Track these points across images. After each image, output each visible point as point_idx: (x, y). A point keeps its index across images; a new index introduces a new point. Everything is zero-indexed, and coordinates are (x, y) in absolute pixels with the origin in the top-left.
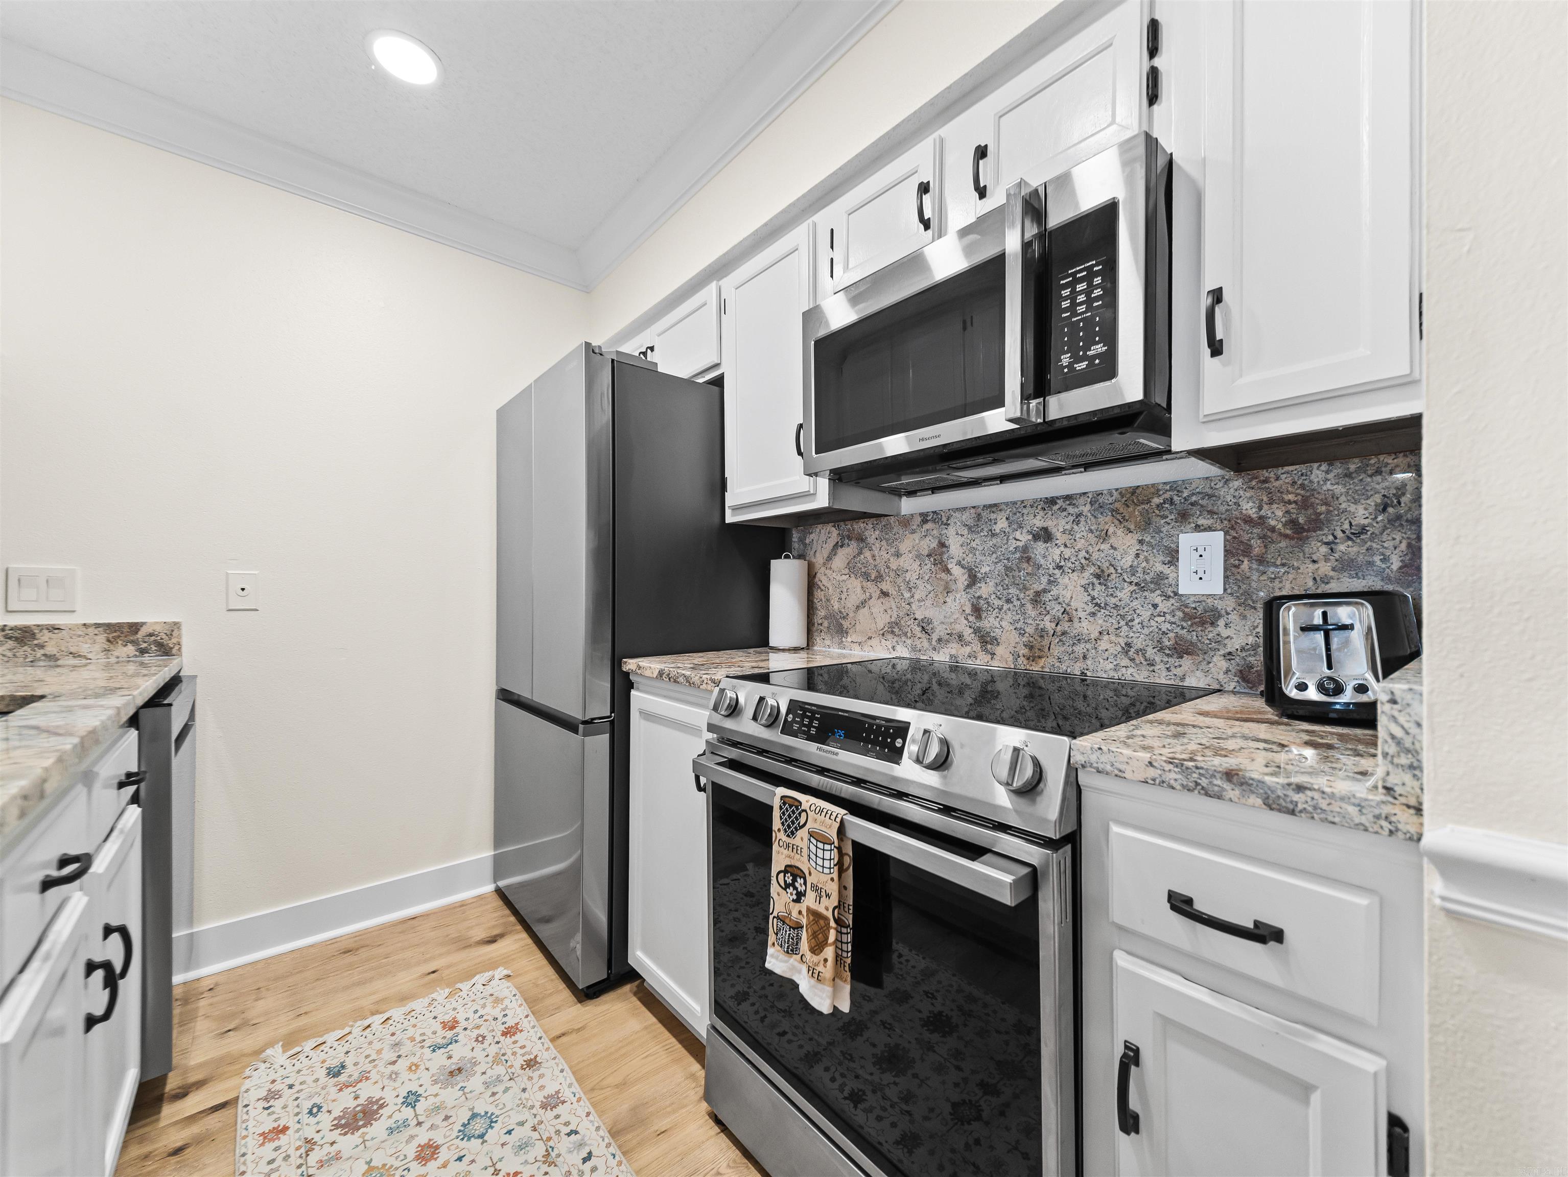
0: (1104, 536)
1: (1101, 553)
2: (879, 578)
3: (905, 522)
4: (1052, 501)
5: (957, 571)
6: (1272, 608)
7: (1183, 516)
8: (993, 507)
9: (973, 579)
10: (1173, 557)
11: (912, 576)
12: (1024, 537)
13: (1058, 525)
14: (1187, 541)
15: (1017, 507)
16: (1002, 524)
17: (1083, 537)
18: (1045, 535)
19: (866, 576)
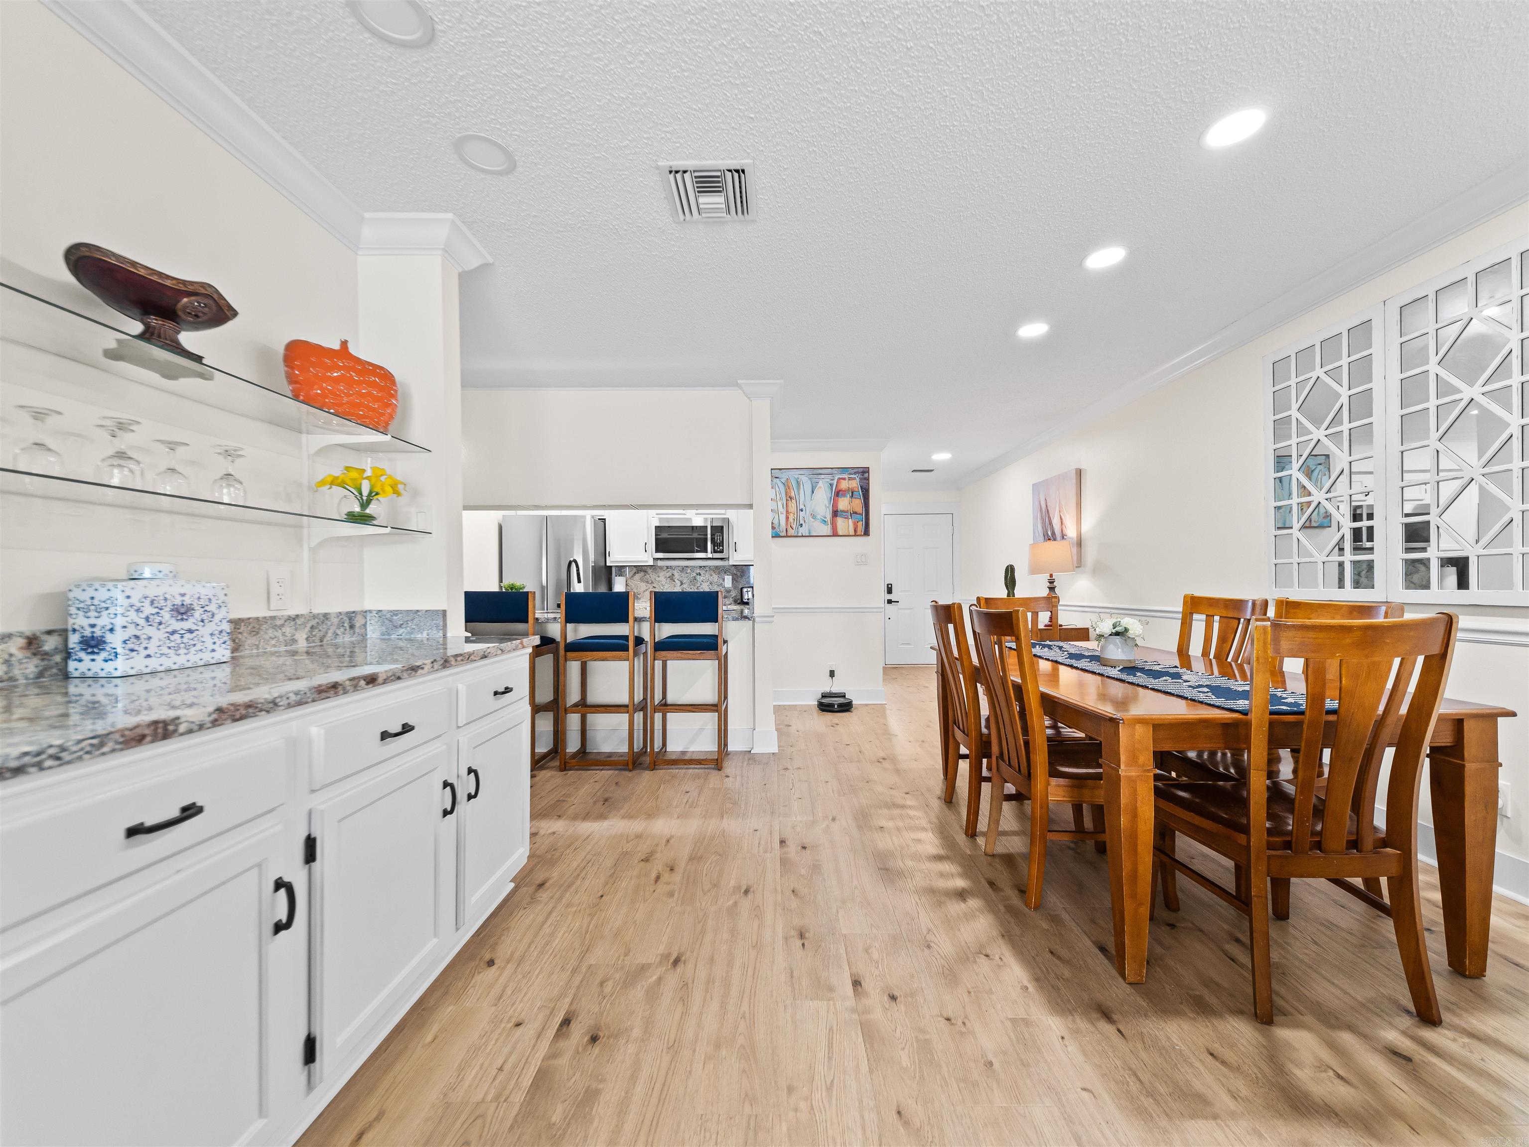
0: (711, 575)
1: (711, 579)
2: (652, 583)
3: (661, 568)
4: (701, 567)
5: (677, 581)
6: (742, 589)
7: (725, 573)
8: (687, 567)
9: (682, 584)
10: (724, 580)
11: (663, 583)
12: (695, 574)
13: (702, 572)
14: (726, 577)
15: (693, 568)
16: (689, 571)
17: (707, 576)
18: (700, 574)
19: (648, 582)
